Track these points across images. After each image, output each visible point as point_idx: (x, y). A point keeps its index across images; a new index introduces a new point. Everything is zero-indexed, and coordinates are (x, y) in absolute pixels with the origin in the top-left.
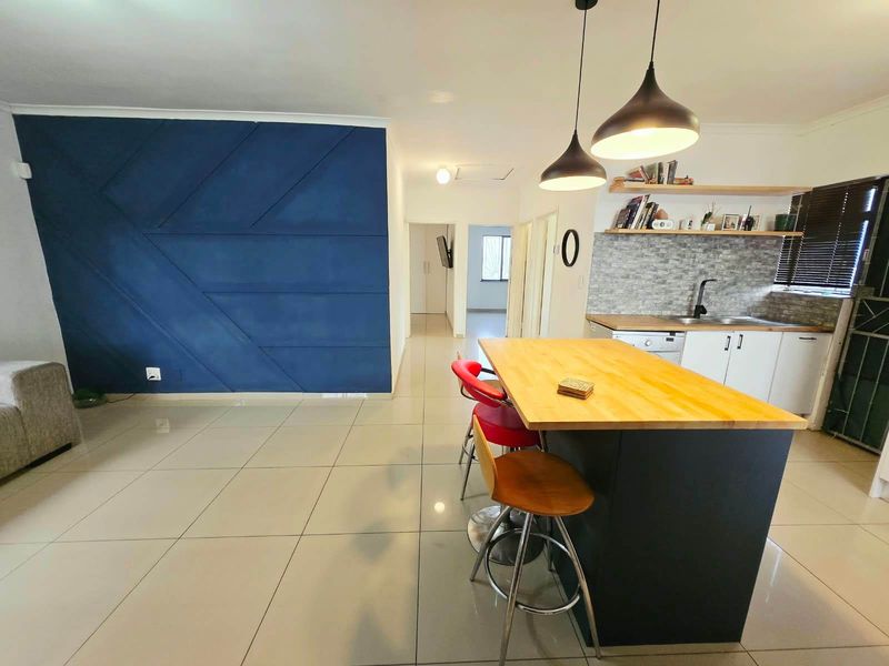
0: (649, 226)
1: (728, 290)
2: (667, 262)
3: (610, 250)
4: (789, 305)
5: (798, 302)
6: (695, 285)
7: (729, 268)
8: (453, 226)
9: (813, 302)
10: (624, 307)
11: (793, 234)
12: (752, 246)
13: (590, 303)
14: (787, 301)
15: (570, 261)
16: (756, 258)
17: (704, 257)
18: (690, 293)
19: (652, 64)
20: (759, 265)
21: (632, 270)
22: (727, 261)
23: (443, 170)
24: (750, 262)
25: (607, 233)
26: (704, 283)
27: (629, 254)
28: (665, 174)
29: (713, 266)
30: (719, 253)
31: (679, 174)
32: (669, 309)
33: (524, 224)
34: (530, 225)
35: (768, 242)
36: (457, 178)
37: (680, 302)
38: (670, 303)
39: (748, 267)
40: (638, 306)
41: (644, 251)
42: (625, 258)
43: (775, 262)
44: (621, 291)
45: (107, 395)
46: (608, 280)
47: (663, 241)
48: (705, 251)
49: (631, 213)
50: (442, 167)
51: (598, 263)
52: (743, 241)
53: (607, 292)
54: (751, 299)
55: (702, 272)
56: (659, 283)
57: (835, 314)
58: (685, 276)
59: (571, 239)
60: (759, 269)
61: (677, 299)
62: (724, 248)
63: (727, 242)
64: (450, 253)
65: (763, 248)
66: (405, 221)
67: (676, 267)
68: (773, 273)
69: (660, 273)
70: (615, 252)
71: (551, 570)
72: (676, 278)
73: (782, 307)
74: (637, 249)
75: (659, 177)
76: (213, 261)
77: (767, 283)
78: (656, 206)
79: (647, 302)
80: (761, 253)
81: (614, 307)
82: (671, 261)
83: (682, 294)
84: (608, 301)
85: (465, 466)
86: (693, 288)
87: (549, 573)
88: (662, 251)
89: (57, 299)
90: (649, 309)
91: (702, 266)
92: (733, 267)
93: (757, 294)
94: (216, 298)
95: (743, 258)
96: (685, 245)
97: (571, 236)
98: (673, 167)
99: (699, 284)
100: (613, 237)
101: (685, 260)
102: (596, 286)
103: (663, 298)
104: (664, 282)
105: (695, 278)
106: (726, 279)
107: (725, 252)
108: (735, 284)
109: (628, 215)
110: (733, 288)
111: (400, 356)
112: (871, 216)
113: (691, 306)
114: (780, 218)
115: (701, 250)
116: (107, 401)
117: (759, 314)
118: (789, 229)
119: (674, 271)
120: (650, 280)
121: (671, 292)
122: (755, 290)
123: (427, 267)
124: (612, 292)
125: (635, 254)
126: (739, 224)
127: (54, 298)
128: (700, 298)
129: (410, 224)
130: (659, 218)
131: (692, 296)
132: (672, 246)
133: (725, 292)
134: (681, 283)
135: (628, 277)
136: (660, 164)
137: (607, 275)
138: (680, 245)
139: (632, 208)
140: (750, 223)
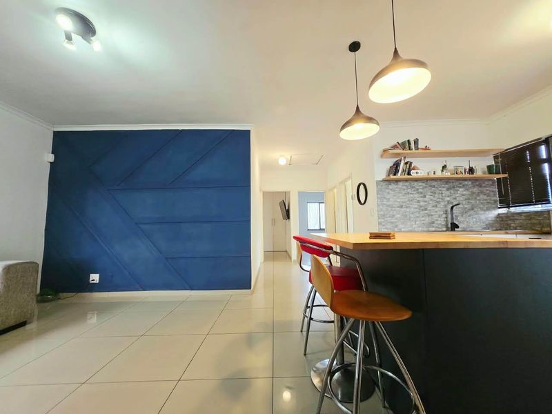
0: (409, 174)
1: (469, 213)
2: (425, 197)
3: (387, 191)
4: (514, 220)
5: (519, 218)
6: (446, 211)
7: (466, 199)
8: (289, 192)
9: (529, 215)
10: (403, 226)
11: (501, 176)
12: (477, 185)
13: (380, 224)
14: (512, 218)
15: (363, 202)
16: (482, 192)
17: (448, 193)
18: (444, 216)
19: (396, 48)
20: (485, 197)
21: (403, 202)
22: (463, 195)
23: (282, 157)
24: (478, 195)
25: (384, 181)
26: (452, 208)
27: (399, 193)
28: (413, 146)
29: (455, 199)
30: (457, 190)
31: (421, 145)
32: (433, 227)
33: (332, 190)
34: (335, 190)
35: (486, 183)
36: (290, 163)
37: (439, 222)
38: (433, 223)
39: (478, 198)
40: (412, 226)
41: (409, 190)
42: (397, 195)
43: (495, 195)
44: (399, 216)
45: (60, 294)
46: (390, 209)
47: (420, 184)
48: (448, 190)
49: (397, 167)
50: (281, 156)
51: (381, 198)
52: (470, 183)
53: (389, 217)
54: (487, 218)
55: (449, 202)
56: (423, 210)
57: (548, 221)
58: (439, 205)
59: (362, 189)
60: (486, 200)
61: (437, 220)
62: (460, 187)
63: (460, 184)
64: (288, 212)
65: (484, 187)
66: (260, 190)
67: (432, 200)
68: (495, 201)
69: (422, 203)
70: (391, 192)
71: (385, 407)
72: (433, 206)
73: (509, 222)
74: (404, 189)
75: (409, 147)
76: (144, 204)
77: (494, 209)
78: (411, 163)
79: (417, 223)
80: (484, 189)
81: (396, 226)
82: (427, 196)
83: (439, 217)
84: (392, 223)
85: (305, 333)
86: (446, 212)
87: (383, 409)
88: (420, 190)
89: (47, 229)
90: (419, 227)
91: (448, 199)
92: (469, 199)
93: (490, 216)
94: (143, 227)
95: (473, 193)
96: (434, 187)
97: (362, 186)
98: (416, 142)
99: (449, 210)
100: (387, 183)
101: (436, 195)
102: (382, 213)
103: (427, 220)
104: (426, 209)
105: (445, 206)
106: (466, 206)
107: (461, 190)
108: (473, 209)
109: (395, 169)
110: (472, 212)
111: (257, 270)
112: (548, 160)
113: (447, 225)
114: (489, 168)
115: (444, 189)
116: (59, 299)
117: (494, 229)
118: (498, 173)
119: (431, 202)
120: (416, 208)
121: (432, 215)
122: (487, 212)
123: (274, 222)
124: (393, 216)
125: (403, 192)
126: (465, 172)
127: (46, 230)
128: (452, 218)
129: (264, 193)
130: (414, 169)
131: (447, 218)
132: (426, 187)
133: (467, 215)
134: (437, 209)
135: (401, 207)
136: (409, 141)
137: (388, 206)
138: (430, 186)
139: (397, 165)
140: (471, 170)
